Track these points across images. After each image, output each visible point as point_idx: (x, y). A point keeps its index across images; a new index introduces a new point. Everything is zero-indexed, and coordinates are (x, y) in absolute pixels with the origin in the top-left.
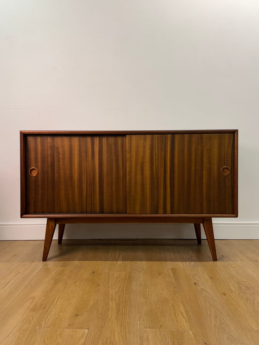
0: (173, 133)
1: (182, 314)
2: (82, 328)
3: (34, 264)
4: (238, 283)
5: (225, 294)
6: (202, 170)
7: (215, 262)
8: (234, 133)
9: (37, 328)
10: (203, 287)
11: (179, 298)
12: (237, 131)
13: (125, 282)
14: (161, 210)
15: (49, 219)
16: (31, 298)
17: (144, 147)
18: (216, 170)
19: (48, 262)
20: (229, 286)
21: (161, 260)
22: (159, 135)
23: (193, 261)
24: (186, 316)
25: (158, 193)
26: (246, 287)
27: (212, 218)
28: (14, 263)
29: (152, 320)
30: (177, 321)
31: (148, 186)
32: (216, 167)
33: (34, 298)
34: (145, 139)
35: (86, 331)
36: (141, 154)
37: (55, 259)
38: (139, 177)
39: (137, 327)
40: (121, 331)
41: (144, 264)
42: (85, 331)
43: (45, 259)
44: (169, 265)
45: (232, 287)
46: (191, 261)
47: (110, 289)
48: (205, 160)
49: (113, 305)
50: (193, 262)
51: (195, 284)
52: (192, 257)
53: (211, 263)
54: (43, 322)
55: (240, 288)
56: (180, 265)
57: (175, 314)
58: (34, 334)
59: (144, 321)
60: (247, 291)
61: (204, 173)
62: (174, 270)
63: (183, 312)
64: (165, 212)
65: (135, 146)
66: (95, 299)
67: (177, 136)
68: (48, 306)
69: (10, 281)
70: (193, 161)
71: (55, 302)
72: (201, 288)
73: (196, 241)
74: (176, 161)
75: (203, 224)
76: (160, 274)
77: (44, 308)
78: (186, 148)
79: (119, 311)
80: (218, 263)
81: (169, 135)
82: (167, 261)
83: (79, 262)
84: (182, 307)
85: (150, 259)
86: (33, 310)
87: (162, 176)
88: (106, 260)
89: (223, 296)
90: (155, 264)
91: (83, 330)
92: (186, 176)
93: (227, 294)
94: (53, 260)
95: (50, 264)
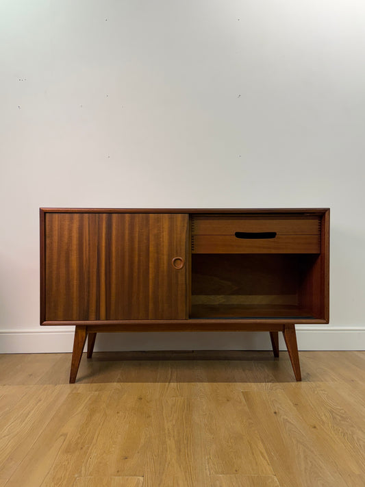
0: (110, 212)
1: (262, 454)
2: (135, 475)
3: (58, 387)
4: (331, 412)
5: (315, 427)
6: (148, 262)
7: (299, 383)
8: (325, 213)
9: (76, 476)
10: (285, 417)
11: (256, 432)
12: (328, 210)
13: (183, 411)
14: (93, 315)
15: (78, 327)
16: (61, 435)
17: (70, 230)
18: (165, 262)
19: (76, 385)
20: (319, 415)
21: (228, 380)
22: (90, 215)
23: (270, 382)
24: (267, 457)
25: (89, 292)
26: (341, 417)
27: (296, 325)
28: (31, 386)
29: (224, 462)
30: (257, 463)
31: (75, 283)
32: (165, 257)
33: (66, 435)
34: (71, 220)
35: (141, 478)
36: (66, 240)
37: (86, 380)
38: (63, 270)
39: (206, 474)
40: (186, 479)
41: (205, 387)
42: (139, 479)
43: (73, 380)
44: (240, 387)
45: (323, 418)
46: (268, 382)
47: (166, 421)
48: (152, 249)
49: (171, 443)
50: (270, 384)
51: (275, 413)
52: (268, 375)
53: (294, 384)
54: (83, 468)
55: (334, 418)
56: (254, 387)
57: (253, 454)
58: (73, 484)
59: (214, 464)
60: (343, 422)
61: (150, 265)
62: (246, 394)
63: (263, 451)
64: (98, 318)
65: (57, 228)
66: (146, 435)
67: (114, 216)
68: (86, 446)
69: (30, 412)
70: (137, 249)
71: (94, 441)
72: (284, 419)
73: (272, 354)
74: (114, 249)
75: (283, 332)
76: (228, 400)
77: (82, 448)
78: (127, 232)
79: (180, 451)
80: (303, 384)
81: (104, 214)
82: (235, 381)
83: (119, 384)
84: (260, 444)
85: (212, 380)
86: (67, 451)
87: (95, 270)
88: (155, 381)
89: (313, 429)
90: (221, 387)
91: (137, 478)
92: (127, 270)
93: (317, 427)
94: (84, 381)
95: (81, 387)
